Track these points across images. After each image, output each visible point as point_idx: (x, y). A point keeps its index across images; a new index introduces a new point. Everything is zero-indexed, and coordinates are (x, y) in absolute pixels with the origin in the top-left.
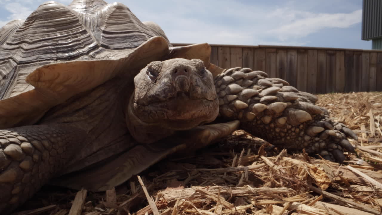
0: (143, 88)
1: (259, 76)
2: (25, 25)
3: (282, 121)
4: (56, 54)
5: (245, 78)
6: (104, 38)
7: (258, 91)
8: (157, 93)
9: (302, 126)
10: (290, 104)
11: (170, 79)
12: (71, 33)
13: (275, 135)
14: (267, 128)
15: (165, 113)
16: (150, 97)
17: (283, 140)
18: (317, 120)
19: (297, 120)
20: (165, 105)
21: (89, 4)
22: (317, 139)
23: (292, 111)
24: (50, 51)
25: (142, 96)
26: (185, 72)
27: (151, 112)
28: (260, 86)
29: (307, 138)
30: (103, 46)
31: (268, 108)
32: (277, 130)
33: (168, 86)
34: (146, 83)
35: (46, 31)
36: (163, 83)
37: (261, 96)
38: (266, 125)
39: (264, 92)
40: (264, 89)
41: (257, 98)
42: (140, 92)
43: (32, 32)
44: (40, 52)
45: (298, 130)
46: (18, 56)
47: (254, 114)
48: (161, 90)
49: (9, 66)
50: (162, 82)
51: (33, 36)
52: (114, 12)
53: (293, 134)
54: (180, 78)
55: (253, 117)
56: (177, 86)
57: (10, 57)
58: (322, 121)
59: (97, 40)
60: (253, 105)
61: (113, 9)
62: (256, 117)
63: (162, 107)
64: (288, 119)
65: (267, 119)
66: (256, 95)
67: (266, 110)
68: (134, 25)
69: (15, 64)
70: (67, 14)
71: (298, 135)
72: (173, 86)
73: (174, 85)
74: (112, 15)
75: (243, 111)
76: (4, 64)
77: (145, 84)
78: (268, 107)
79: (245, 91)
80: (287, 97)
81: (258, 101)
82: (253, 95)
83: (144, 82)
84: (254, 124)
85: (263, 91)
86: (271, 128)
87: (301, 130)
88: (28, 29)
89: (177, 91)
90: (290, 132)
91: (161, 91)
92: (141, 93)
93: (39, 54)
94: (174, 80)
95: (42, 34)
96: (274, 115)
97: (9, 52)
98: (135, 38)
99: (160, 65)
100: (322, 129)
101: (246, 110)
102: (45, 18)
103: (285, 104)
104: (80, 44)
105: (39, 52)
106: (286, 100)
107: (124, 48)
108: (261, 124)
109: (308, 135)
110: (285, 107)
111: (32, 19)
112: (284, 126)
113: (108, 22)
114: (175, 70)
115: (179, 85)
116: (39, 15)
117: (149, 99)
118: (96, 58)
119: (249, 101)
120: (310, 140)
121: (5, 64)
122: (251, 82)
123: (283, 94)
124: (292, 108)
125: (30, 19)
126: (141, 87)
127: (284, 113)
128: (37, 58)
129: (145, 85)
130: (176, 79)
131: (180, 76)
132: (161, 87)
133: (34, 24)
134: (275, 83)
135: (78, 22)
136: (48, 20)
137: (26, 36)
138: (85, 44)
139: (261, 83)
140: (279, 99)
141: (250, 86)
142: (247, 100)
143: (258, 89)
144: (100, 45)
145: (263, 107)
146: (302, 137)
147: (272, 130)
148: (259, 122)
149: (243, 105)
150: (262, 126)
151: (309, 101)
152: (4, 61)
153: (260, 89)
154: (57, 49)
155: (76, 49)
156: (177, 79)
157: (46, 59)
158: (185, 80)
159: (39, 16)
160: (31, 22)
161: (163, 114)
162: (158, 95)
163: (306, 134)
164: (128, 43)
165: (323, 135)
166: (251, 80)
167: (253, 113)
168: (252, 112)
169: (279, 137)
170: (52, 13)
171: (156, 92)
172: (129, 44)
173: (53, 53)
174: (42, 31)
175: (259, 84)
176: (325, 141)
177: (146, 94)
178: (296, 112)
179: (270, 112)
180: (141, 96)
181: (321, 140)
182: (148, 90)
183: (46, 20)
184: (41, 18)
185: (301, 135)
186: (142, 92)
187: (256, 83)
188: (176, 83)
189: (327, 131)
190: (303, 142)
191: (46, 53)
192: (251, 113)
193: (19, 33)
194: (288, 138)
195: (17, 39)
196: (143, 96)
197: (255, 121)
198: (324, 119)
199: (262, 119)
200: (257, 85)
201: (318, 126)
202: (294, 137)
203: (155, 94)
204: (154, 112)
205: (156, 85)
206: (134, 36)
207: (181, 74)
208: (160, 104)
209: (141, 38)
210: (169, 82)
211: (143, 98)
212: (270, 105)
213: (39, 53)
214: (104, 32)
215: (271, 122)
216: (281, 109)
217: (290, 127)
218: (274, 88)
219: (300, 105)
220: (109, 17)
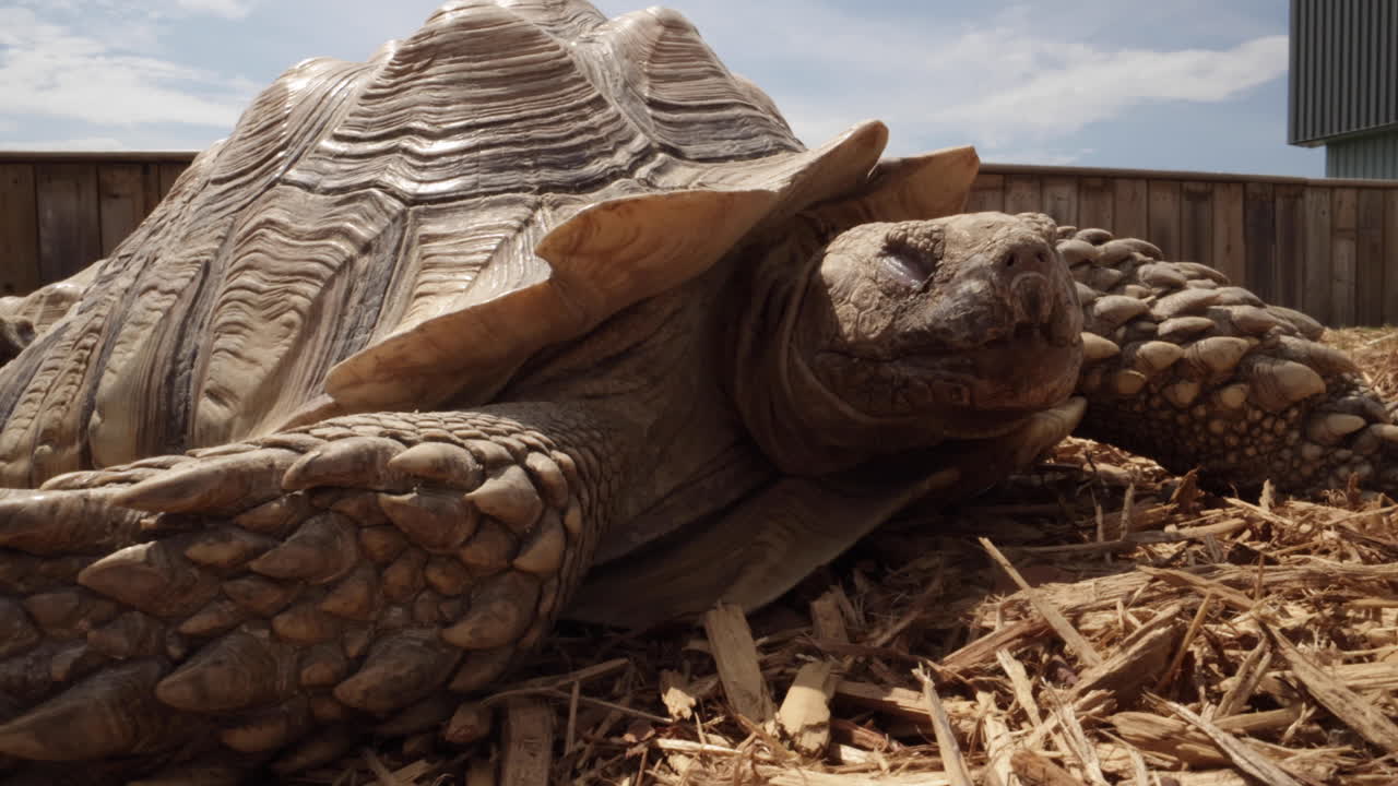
0: (873, 308)
1: (1139, 256)
2: (394, 77)
3: (1233, 396)
4: (532, 171)
5: (1097, 261)
6: (657, 123)
7: (1145, 301)
8: (943, 325)
9: (1294, 413)
10: (1256, 342)
11: (992, 285)
12: (567, 105)
13: (1207, 443)
14: (1181, 419)
15: (965, 391)
16: (905, 336)
17: (1232, 458)
18: (1334, 394)
19: (1283, 394)
20: (969, 361)
21: (554, 10)
22: (1343, 453)
23: (1263, 366)
24: (511, 161)
25: (873, 332)
26: (1038, 261)
27: (906, 383)
28: (1147, 285)
29: (1310, 451)
30: (664, 148)
31: (1186, 356)
32: (1217, 426)
33: (984, 304)
34: (883, 292)
35: (479, 95)
36: (965, 295)
37: (1157, 319)
38: (1179, 410)
39: (1164, 306)
40: (1160, 296)
41: (1145, 326)
42: (864, 319)
43: (431, 100)
44: (480, 163)
45: (1281, 426)
46: (399, 177)
47: (1143, 376)
48: (958, 316)
49: (375, 212)
50: (959, 292)
51: (440, 113)
52: (662, 38)
53: (1268, 438)
54: (1028, 282)
55: (1138, 385)
56: (1018, 306)
57: (368, 182)
58: (1351, 398)
59: (644, 130)
60: (1138, 347)
61: (659, 30)
62: (1146, 385)
63: (952, 368)
64: (1254, 391)
65: (1186, 392)
66: (1143, 315)
67: (1180, 363)
68: (726, 84)
69: (397, 205)
70: (537, 41)
71: (1281, 442)
72: (1004, 307)
73: (1008, 302)
74: (659, 47)
75: (1104, 366)
76: (352, 205)
77: (880, 294)
78: (1187, 352)
79: (1105, 303)
80: (1245, 319)
81: (1152, 335)
82: (1136, 313)
83: (876, 287)
84: (1137, 408)
85: (1161, 302)
86: (1194, 420)
87: (1290, 428)
88: (409, 88)
89: (1017, 320)
90: (1256, 431)
91: (956, 320)
92: (867, 323)
93: (477, 172)
94: (1007, 287)
95: (469, 106)
96: (1210, 378)
97: (359, 165)
98: (743, 125)
99: (935, 235)
100: (1359, 422)
101: (1112, 363)
102: (468, 54)
103: (1243, 342)
104: (601, 141)
105: (477, 166)
106: (1240, 328)
107: (726, 159)
108: (1162, 408)
109: (1314, 443)
110: (1244, 350)
111: (417, 57)
112: (1240, 413)
113: (654, 71)
114: (1008, 257)
115: (1023, 305)
116: (447, 42)
117: (901, 342)
118: (662, 189)
119: (1121, 332)
120: (1321, 457)
121: (357, 204)
122: (1115, 272)
123: (1228, 312)
124: (1262, 357)
125: (411, 55)
126: (867, 302)
127: (1239, 371)
128: (475, 185)
129: (881, 298)
130: (1014, 285)
131: (1025, 275)
132: (956, 308)
133: (427, 72)
134: (1191, 278)
135: (572, 71)
136: (480, 60)
137: (411, 114)
138: (613, 140)
139: (1147, 277)
140: (1217, 326)
141: (1115, 287)
142: (1116, 329)
143: (1142, 296)
144: (658, 146)
145: (1170, 352)
146: (1296, 450)
147: (1197, 428)
148: (1156, 402)
149: (1104, 346)
150: (1165, 415)
151: (1298, 334)
152: (350, 194)
153: (1148, 295)
154: (532, 155)
155: (593, 157)
156: (1019, 285)
157: (506, 187)
158: (1042, 287)
159: (447, 47)
160: (417, 65)
161: (958, 390)
162: (945, 331)
163: (1305, 437)
164: (727, 142)
165: (1364, 439)
166: (1115, 266)
167: (1137, 373)
168: (1134, 369)
169: (1219, 451)
170: (491, 37)
171: (936, 320)
172: (734, 146)
173: (524, 168)
174: (468, 96)
175: (1141, 279)
176: (1369, 459)
177: (890, 326)
178: (1276, 368)
179: (1195, 368)
180: (868, 333)
181: (1357, 458)
182: (895, 314)
183: (475, 61)
184: (454, 52)
185: (1291, 443)
186: (872, 322)
187: (1131, 278)
188: (1013, 296)
189: (1375, 427)
190: (1296, 464)
191: (501, 169)
192: (1132, 372)
193: (379, 103)
194: (1250, 452)
195: (373, 123)
196: (878, 332)
197: (1143, 397)
198: (1355, 393)
199: (1167, 392)
200: (1136, 282)
201: (1343, 412)
202: (1270, 448)
203: (931, 327)
204: (920, 383)
205: (930, 300)
206: (740, 119)
207: (1030, 270)
208: (945, 360)
209: (761, 125)
210: (988, 294)
211: (875, 339)
212: (1194, 345)
213: (475, 169)
214: (653, 104)
215: (1196, 402)
216: (1230, 359)
217: (1258, 415)
218: (1195, 292)
219: (1283, 347)
220: (653, 56)
